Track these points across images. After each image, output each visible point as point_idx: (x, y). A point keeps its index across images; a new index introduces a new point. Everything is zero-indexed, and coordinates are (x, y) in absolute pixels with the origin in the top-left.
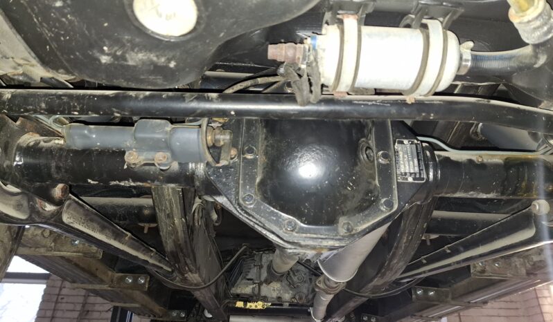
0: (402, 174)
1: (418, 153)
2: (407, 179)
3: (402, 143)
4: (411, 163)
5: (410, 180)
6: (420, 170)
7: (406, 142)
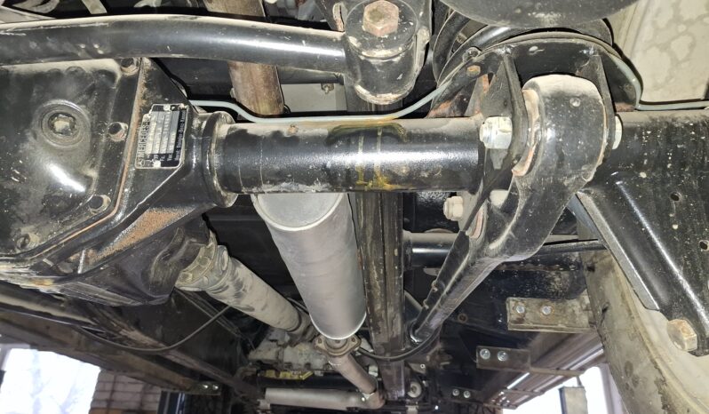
0: (145, 158)
1: (179, 124)
2: (151, 164)
3: (160, 109)
4: (165, 140)
5: (157, 165)
6: (175, 149)
7: (167, 107)
